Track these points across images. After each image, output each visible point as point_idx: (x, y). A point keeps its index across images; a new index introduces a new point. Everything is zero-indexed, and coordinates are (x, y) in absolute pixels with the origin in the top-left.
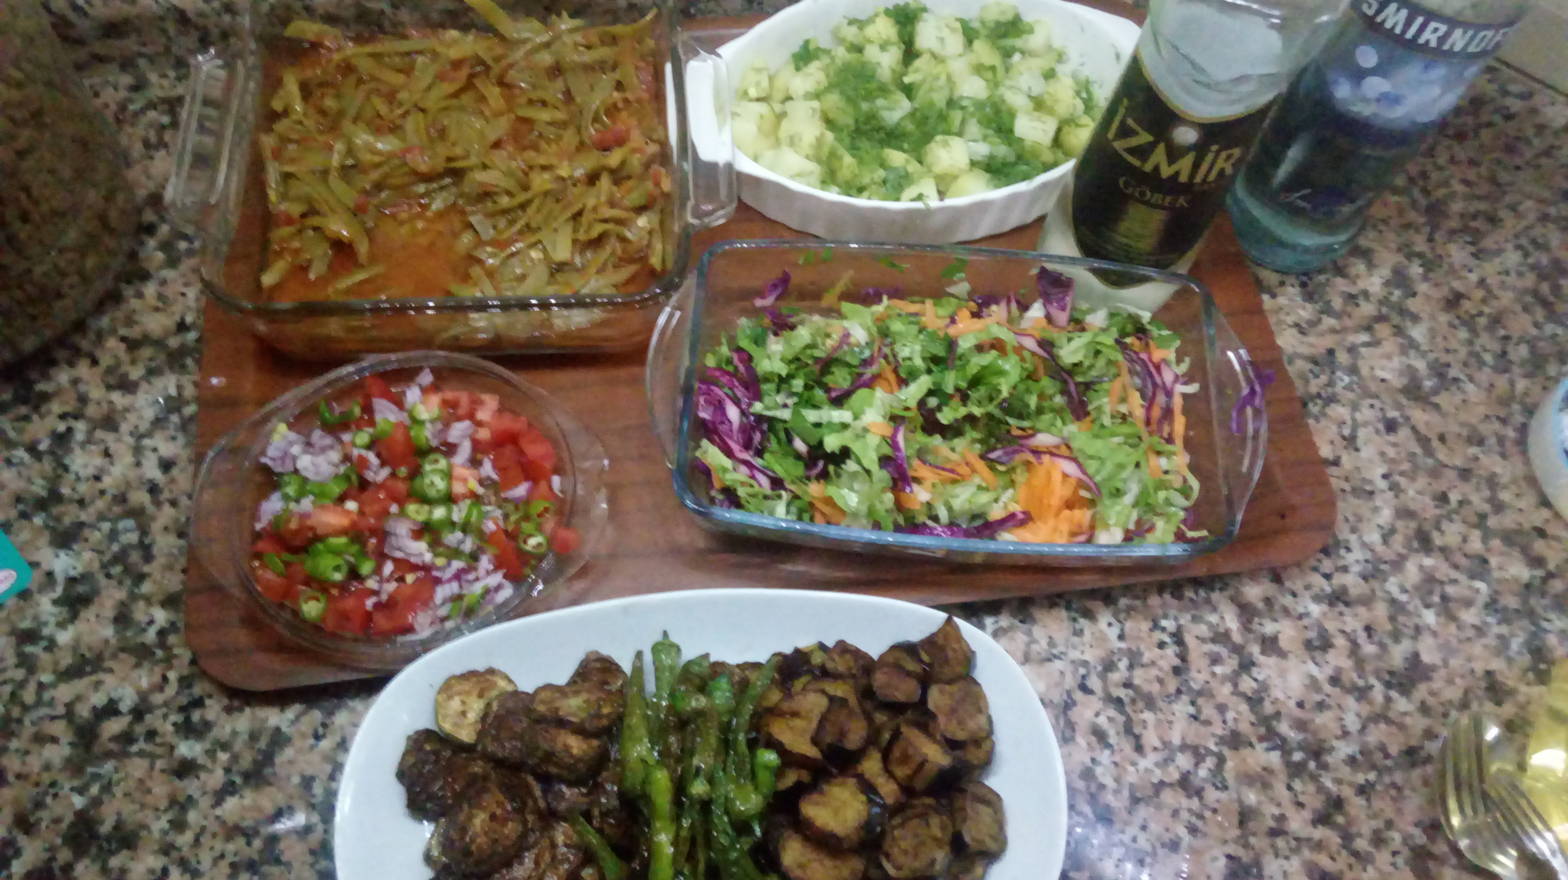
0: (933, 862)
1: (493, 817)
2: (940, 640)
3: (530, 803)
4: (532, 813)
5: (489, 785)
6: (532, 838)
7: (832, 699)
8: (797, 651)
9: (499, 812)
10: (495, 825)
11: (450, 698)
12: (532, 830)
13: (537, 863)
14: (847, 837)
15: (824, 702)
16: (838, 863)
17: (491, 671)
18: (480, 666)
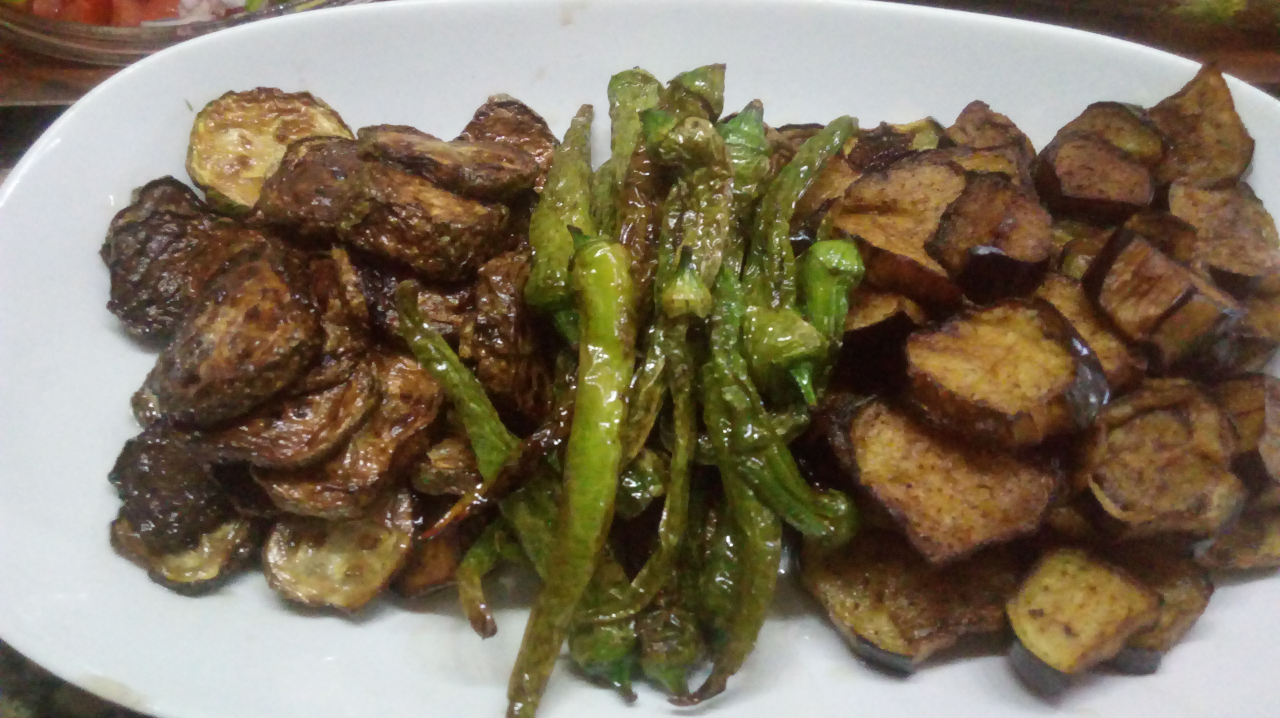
0: (1202, 505)
1: (253, 316)
2: (1191, 107)
3: (336, 303)
4: (338, 321)
5: (259, 264)
6: (331, 368)
7: (971, 176)
8: (886, 130)
9: (267, 306)
10: (252, 330)
11: (224, 126)
12: (335, 355)
13: (333, 419)
14: (1024, 416)
15: (957, 184)
16: (987, 480)
17: (306, 98)
18: (289, 87)
